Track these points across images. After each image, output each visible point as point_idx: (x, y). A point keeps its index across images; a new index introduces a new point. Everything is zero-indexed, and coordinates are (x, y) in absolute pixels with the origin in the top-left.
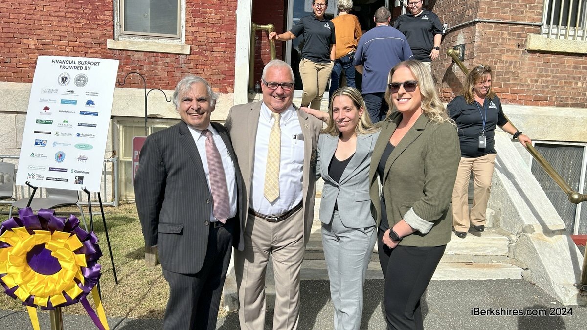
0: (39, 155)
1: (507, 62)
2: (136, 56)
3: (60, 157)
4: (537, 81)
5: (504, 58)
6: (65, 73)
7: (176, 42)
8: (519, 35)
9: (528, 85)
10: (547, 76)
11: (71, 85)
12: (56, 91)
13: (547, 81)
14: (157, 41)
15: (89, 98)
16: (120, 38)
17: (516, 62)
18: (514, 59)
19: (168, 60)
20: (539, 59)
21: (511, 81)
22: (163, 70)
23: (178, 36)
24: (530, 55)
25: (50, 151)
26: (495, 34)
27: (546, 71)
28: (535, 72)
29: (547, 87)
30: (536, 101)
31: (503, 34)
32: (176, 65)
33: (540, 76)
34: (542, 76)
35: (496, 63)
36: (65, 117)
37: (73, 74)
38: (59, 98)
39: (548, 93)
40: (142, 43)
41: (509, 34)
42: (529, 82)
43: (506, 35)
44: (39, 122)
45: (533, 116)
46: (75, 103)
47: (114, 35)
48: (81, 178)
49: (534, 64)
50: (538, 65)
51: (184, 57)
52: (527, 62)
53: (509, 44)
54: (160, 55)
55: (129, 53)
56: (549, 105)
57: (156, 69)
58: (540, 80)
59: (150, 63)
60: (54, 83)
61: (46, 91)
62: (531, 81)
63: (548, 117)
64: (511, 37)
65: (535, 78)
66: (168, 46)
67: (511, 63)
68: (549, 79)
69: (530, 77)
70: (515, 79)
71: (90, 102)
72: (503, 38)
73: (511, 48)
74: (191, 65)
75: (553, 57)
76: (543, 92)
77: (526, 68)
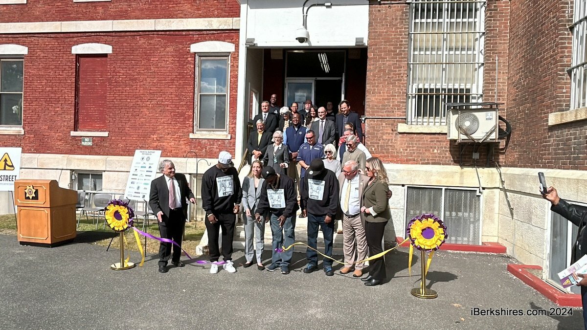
0: (132, 187)
1: (386, 139)
2: (204, 141)
3: (138, 188)
4: (407, 150)
5: (384, 137)
6: (143, 156)
7: (225, 133)
8: (392, 125)
9: (401, 152)
10: (413, 147)
11: (145, 160)
12: (140, 163)
13: (413, 150)
14: (215, 133)
15: (150, 165)
16: (197, 132)
17: (392, 139)
18: (390, 138)
19: (220, 143)
20: (407, 138)
21: (390, 150)
22: (217, 148)
23: (225, 129)
24: (400, 135)
25: (135, 186)
26: (377, 124)
27: (412, 144)
28: (405, 144)
29: (414, 153)
30: (407, 162)
31: (382, 124)
32: (224, 145)
33: (407, 147)
34: (410, 147)
35: (379, 140)
36: (142, 173)
37: (146, 156)
38: (140, 165)
39: (415, 157)
40: (206, 135)
41: (386, 124)
42: (402, 150)
43: (384, 124)
44: (133, 175)
45: (404, 170)
46: (145, 167)
47: (193, 131)
48: (144, 196)
49: (403, 140)
50: (406, 141)
51: (227, 141)
52: (399, 139)
53: (387, 130)
54: (216, 140)
55: (200, 140)
56: (416, 164)
57: (213, 148)
58: (408, 149)
59: (210, 145)
60: (139, 160)
61: (137, 163)
62: (403, 150)
63: (413, 171)
64: (387, 126)
65: (406, 148)
66: (219, 135)
67: (389, 140)
68: (414, 148)
69: (402, 148)
70: (392, 149)
71: (150, 167)
72: (383, 127)
73: (388, 131)
74: (231, 145)
75: (415, 135)
76: (412, 156)
77: (399, 142)
